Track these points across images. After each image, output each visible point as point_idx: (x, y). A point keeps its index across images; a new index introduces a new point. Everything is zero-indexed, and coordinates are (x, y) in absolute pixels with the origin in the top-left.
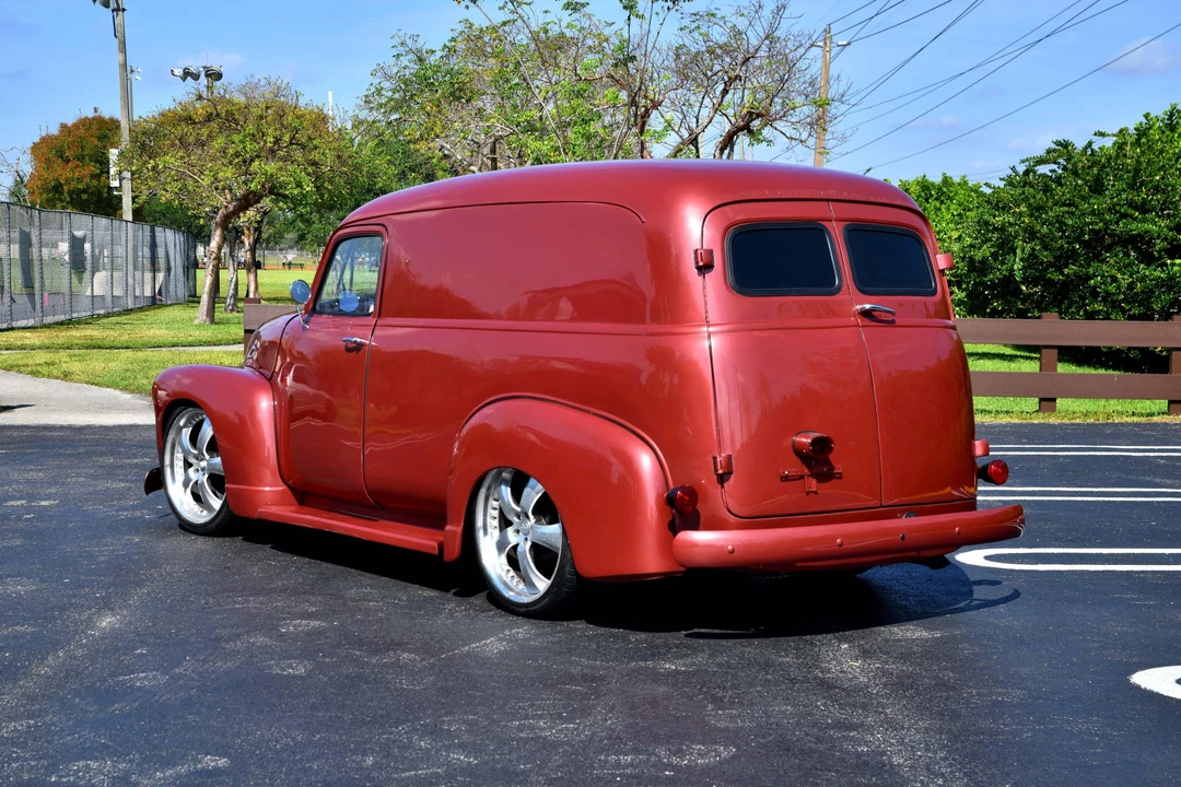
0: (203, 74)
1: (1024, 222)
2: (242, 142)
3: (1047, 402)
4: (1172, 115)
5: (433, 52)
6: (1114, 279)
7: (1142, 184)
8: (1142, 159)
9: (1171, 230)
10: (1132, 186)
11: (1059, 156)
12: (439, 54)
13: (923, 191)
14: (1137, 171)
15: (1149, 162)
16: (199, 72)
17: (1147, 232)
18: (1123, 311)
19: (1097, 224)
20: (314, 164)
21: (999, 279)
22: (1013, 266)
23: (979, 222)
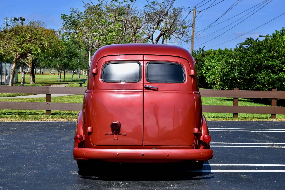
0: (20, 19)
1: (238, 61)
2: (20, 38)
3: (236, 115)
4: (283, 31)
5: (82, 13)
6: (264, 78)
7: (272, 50)
8: (272, 43)
9: (280, 64)
10: (270, 51)
11: (249, 43)
12: (83, 14)
13: (219, 52)
14: (271, 47)
15: (274, 44)
16: (19, 19)
17: (273, 64)
18: (267, 87)
19: (259, 62)
20: (41, 44)
21: (231, 78)
22: (235, 74)
23: (225, 61)
